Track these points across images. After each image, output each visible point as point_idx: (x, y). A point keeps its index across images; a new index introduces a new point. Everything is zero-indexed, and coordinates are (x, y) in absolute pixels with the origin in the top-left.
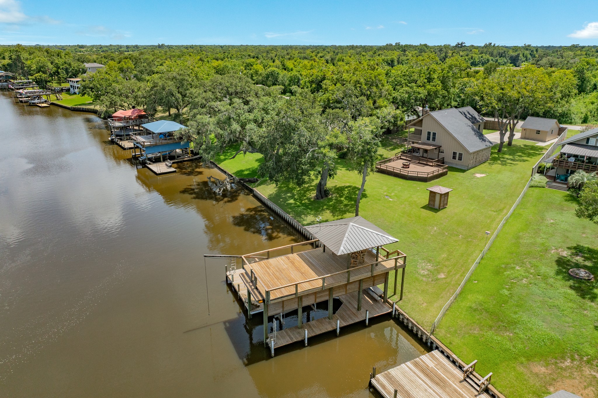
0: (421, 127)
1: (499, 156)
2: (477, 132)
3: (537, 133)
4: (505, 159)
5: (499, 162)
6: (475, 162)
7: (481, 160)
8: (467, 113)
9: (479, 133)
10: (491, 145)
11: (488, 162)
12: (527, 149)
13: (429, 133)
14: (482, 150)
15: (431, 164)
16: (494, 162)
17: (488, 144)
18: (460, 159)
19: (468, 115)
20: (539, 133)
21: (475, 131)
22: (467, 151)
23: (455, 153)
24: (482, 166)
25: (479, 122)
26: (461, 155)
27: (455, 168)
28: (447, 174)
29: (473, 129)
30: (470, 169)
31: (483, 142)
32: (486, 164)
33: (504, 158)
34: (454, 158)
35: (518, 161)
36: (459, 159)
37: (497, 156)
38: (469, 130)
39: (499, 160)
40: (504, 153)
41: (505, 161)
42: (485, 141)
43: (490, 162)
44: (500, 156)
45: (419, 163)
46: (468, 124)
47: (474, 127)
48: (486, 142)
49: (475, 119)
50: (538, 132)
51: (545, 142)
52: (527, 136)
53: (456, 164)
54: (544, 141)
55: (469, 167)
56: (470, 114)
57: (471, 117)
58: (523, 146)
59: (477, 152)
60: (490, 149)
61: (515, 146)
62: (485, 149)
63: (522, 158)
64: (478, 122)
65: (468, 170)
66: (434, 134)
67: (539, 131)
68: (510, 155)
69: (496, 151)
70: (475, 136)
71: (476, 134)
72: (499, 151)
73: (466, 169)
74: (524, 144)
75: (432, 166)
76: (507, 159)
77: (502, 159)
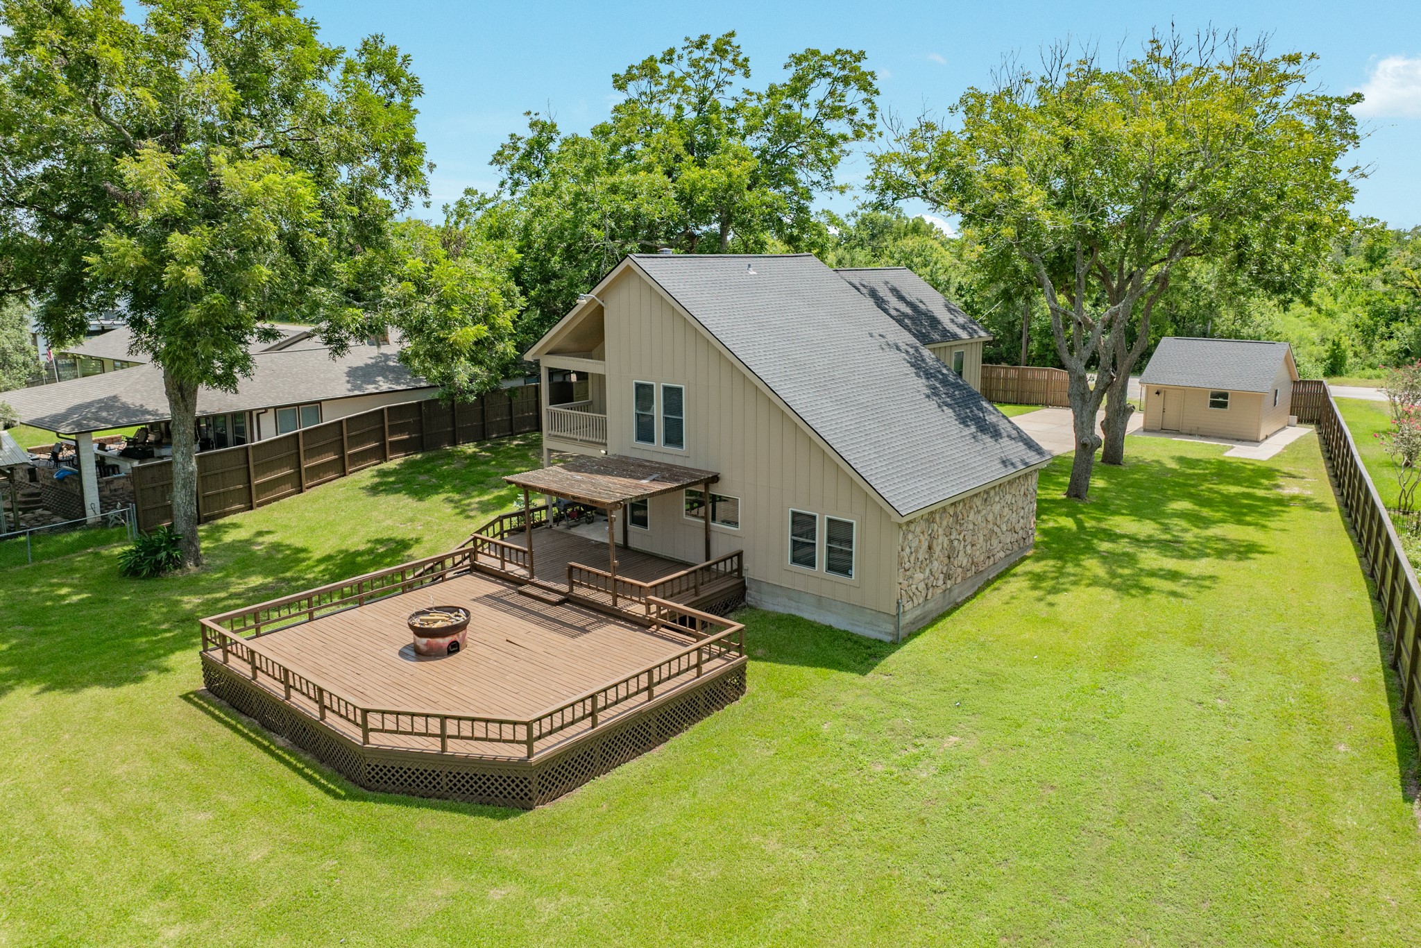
0: (601, 357)
1: (1080, 524)
2: (945, 382)
3: (1214, 404)
4: (1123, 546)
5: (1093, 566)
6: (948, 576)
7: (979, 556)
8: (884, 293)
9: (956, 386)
10: (1033, 458)
11: (1029, 566)
12: (1204, 478)
13: (643, 393)
14: (985, 494)
15: (638, 610)
16: (1061, 573)
17: (1016, 451)
18: (840, 564)
19: (893, 302)
20: (1224, 405)
21: (928, 375)
22: (879, 506)
23: (803, 524)
24: (992, 599)
25: (955, 337)
26: (840, 533)
27: (811, 625)
28: (740, 689)
29: (918, 364)
30: (912, 635)
31: (987, 439)
32: (1015, 585)
33: (1112, 536)
34: (802, 554)
35: (1201, 554)
36: (830, 568)
37: (1068, 523)
38: (898, 366)
39: (1090, 550)
40: (1104, 507)
41: (1130, 559)
42: (996, 434)
43: (1038, 567)
44: (1089, 524)
45: (568, 600)
46: (891, 338)
47: (926, 352)
48: (1005, 441)
49: (934, 322)
50: (1219, 400)
51: (1256, 441)
52: (1171, 420)
53: (820, 601)
54: (1253, 440)
55: (906, 619)
56: (901, 298)
57: (908, 311)
58: (1173, 465)
59: (957, 508)
60: (1034, 481)
61: (1139, 466)
62: (1000, 487)
63: (1211, 532)
64: (946, 335)
65: (897, 642)
66: (673, 396)
67: (1225, 395)
68: (1137, 511)
69: (1060, 495)
70: (932, 405)
71: (935, 392)
72: (1077, 491)
73: (881, 631)
74: (1178, 454)
75: (641, 624)
76: (1134, 540)
77: (1105, 546)
